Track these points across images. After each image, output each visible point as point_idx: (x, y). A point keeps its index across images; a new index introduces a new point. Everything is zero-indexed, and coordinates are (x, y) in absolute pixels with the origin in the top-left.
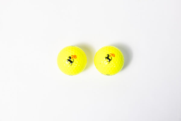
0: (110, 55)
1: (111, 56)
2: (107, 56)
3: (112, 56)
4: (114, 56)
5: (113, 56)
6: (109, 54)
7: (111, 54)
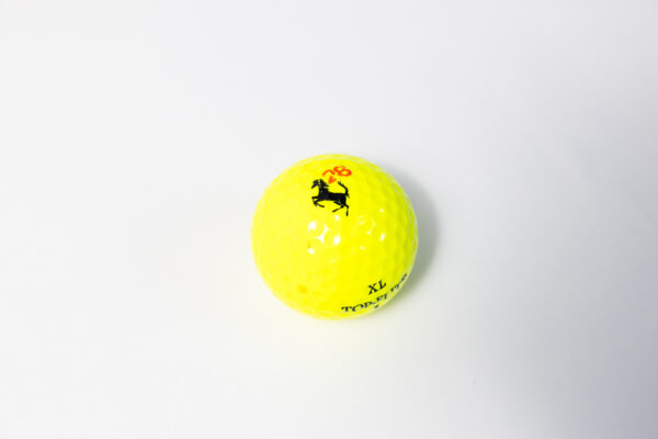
0: (326, 180)
1: (331, 180)
2: (316, 191)
3: (336, 176)
4: (345, 173)
5: (340, 173)
6: (318, 178)
7: (329, 174)
